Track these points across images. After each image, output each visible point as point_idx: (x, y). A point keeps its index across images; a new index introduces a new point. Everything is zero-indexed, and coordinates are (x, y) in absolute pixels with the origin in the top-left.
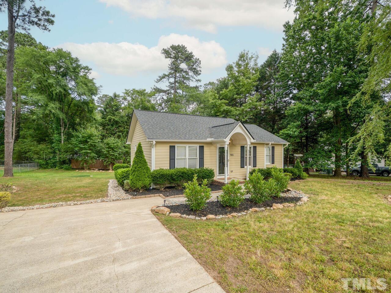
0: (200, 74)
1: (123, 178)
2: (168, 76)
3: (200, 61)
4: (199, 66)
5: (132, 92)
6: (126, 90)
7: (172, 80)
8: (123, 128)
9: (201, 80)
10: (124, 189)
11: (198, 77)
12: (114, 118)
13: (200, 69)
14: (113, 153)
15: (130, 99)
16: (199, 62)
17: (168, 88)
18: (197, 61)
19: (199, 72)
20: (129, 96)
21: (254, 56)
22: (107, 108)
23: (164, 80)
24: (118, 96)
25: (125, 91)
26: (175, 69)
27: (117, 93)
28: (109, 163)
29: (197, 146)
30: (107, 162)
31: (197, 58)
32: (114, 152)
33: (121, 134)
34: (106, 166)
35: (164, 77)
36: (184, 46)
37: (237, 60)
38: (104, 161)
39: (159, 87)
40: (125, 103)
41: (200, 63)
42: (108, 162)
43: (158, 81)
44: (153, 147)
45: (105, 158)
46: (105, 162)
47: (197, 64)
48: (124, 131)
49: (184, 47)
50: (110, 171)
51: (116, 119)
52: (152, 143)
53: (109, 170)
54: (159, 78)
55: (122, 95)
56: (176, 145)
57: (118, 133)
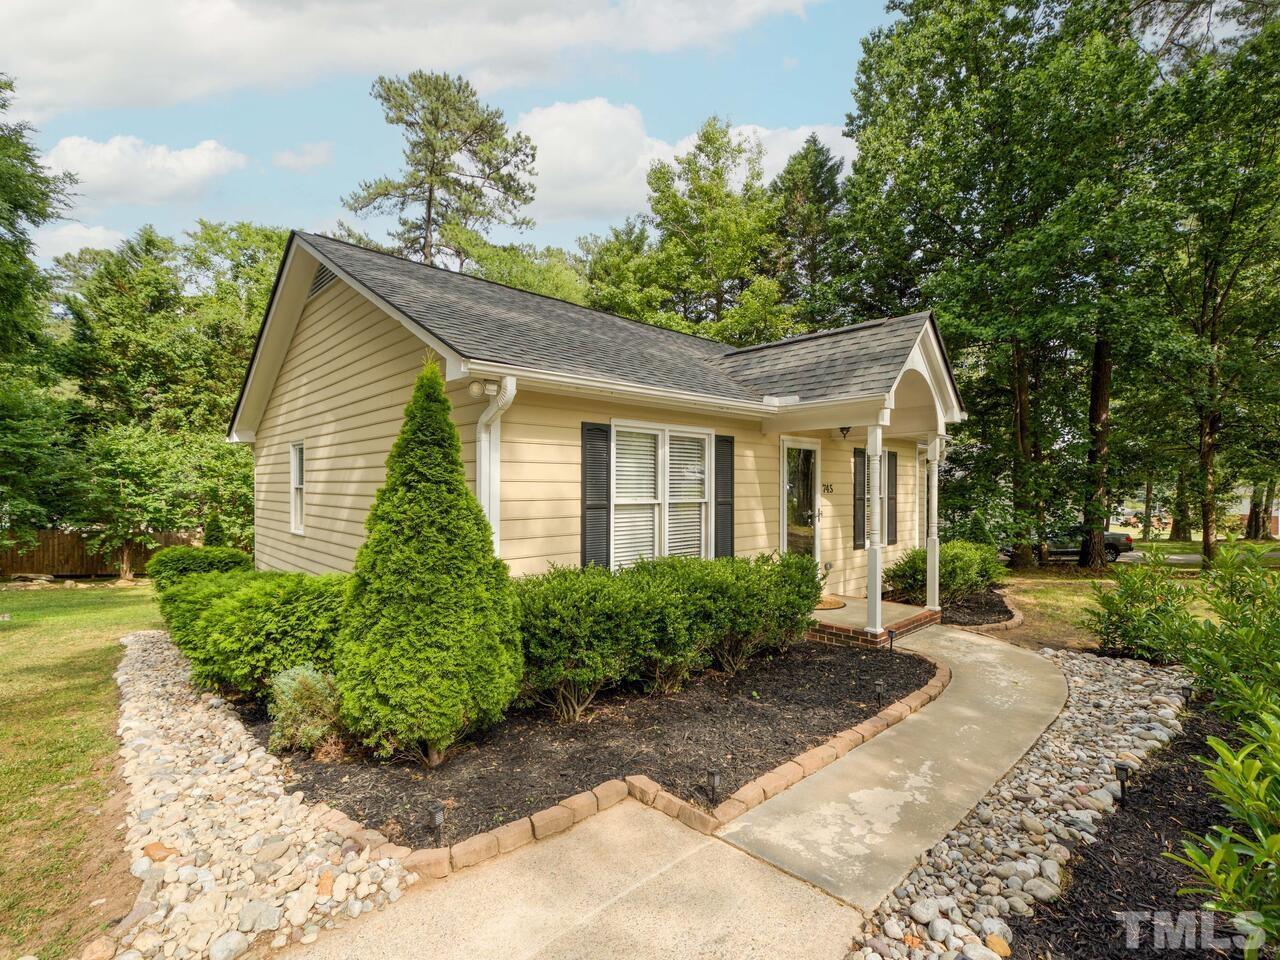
0: (532, 199)
1: (258, 648)
2: (401, 189)
3: (534, 148)
4: (528, 168)
5: (233, 236)
6: (204, 225)
7: (416, 211)
8: (190, 390)
9: (534, 224)
10: (275, 739)
11: (523, 212)
12: (142, 338)
13: (533, 180)
14: (139, 500)
15: (228, 264)
16: (528, 151)
17: (396, 244)
18: (522, 148)
19: (529, 193)
20: (220, 251)
21: (745, 146)
22: (103, 292)
23: (387, 203)
24: (168, 247)
25: (198, 228)
26: (431, 166)
27: (161, 232)
28: (117, 543)
29: (708, 434)
30: (104, 542)
31: (523, 136)
32: (141, 495)
33: (179, 412)
34: (100, 558)
35: (384, 190)
36: (467, 83)
37: (693, 150)
38: (88, 538)
39: (358, 230)
40: (201, 279)
41: (533, 156)
42: (109, 539)
43: (359, 204)
44: (488, 426)
45: (94, 521)
46: (96, 542)
47: (523, 157)
48: (196, 404)
49: (463, 88)
50: (121, 583)
51: (156, 345)
52: (491, 389)
53: (116, 576)
54: (364, 194)
55: (181, 241)
56: (617, 424)
57: (163, 411)
